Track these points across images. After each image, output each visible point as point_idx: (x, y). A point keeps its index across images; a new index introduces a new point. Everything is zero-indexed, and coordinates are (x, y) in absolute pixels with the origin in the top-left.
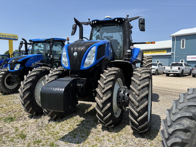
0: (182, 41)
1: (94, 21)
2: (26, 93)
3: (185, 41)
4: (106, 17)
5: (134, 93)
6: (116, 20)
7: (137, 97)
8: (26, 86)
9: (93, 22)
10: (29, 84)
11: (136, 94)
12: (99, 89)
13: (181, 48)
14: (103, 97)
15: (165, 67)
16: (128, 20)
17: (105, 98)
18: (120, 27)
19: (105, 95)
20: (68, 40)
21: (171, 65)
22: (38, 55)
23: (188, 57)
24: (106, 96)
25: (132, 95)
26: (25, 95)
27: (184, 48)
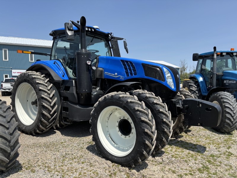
0: (3, 51)
3: (7, 51)
13: (4, 60)
15: (2, 84)
21: (4, 81)
23: (13, 71)
27: (8, 60)
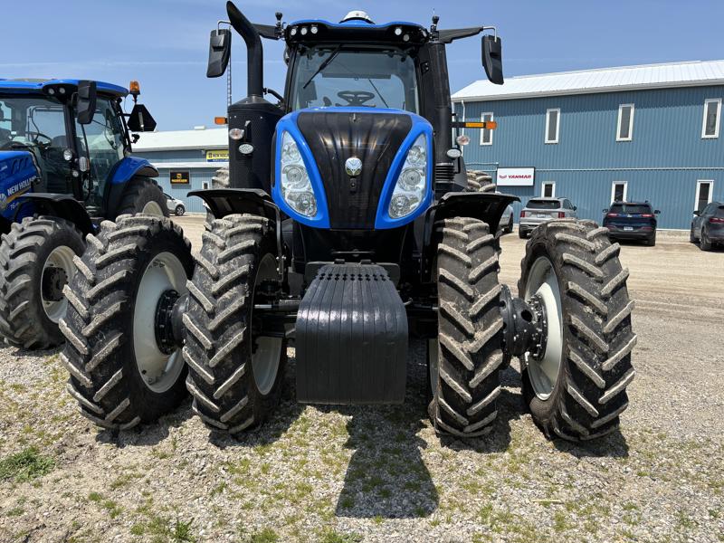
1: (308, 25)
2: (101, 337)
4: (352, 14)
5: (588, 309)
6: (398, 32)
7: (600, 321)
8: (98, 306)
9: (304, 31)
10: (112, 295)
11: (599, 314)
12: (452, 301)
13: (482, 143)
14: (476, 331)
16: (442, 38)
17: (483, 336)
18: (403, 60)
19: (481, 324)
20: (136, 93)
22: (17, 157)
23: (501, 172)
24: (486, 327)
25: (583, 316)
26: (100, 347)
27: (491, 142)
